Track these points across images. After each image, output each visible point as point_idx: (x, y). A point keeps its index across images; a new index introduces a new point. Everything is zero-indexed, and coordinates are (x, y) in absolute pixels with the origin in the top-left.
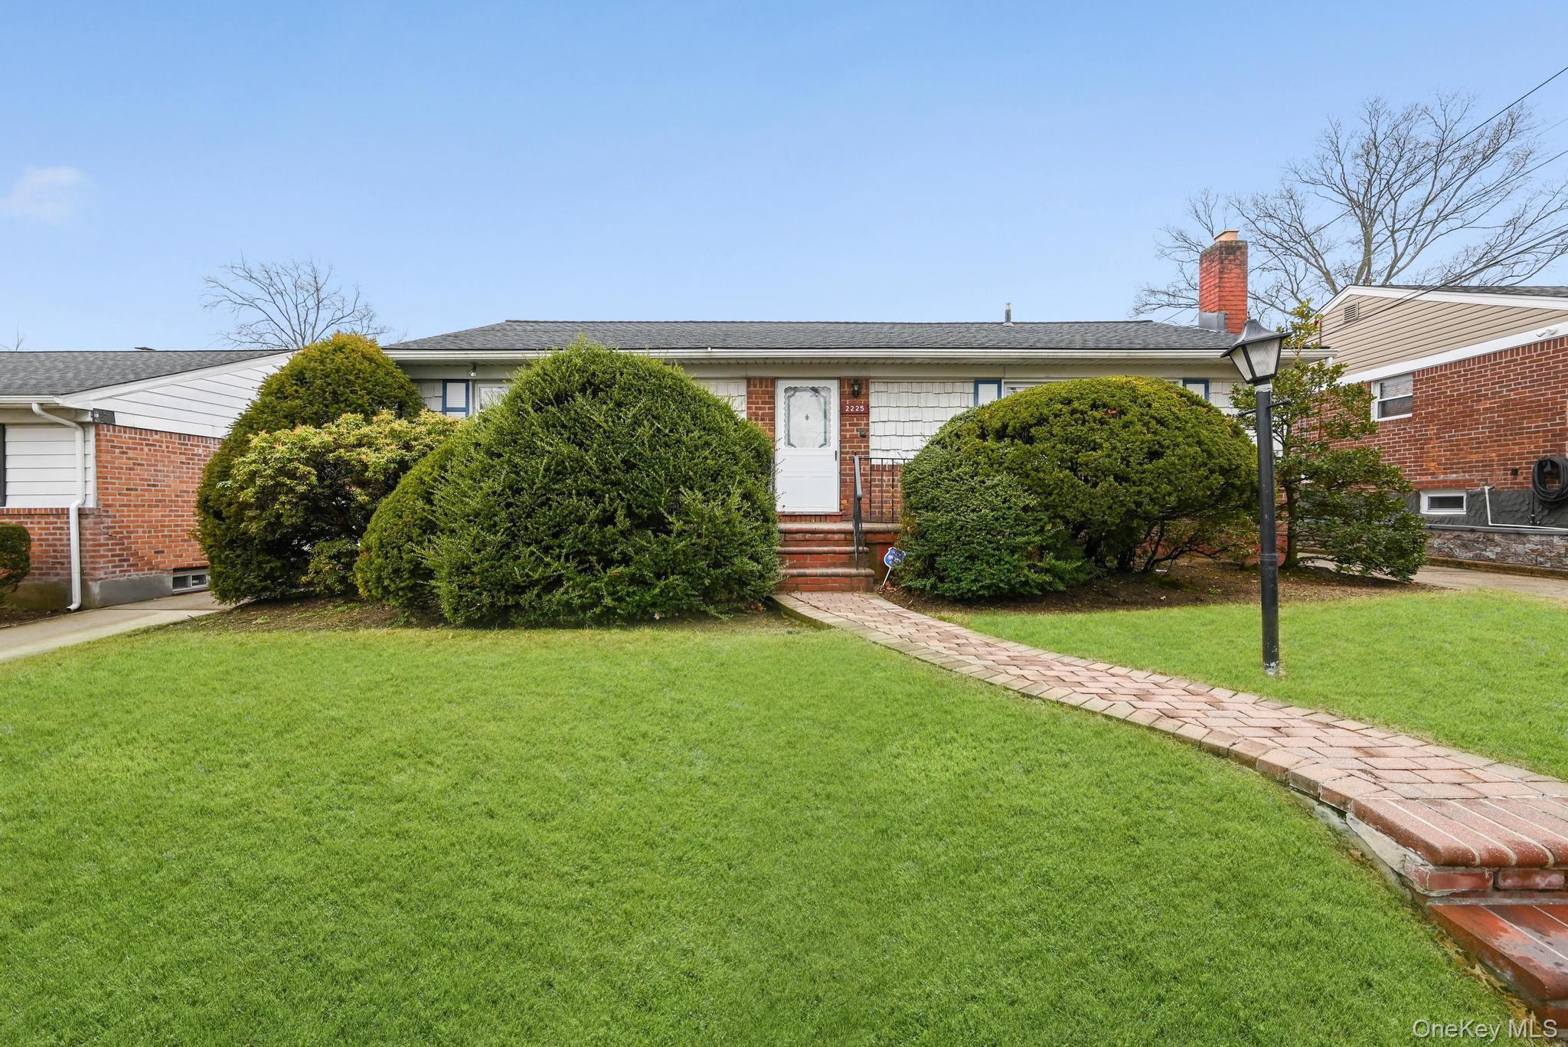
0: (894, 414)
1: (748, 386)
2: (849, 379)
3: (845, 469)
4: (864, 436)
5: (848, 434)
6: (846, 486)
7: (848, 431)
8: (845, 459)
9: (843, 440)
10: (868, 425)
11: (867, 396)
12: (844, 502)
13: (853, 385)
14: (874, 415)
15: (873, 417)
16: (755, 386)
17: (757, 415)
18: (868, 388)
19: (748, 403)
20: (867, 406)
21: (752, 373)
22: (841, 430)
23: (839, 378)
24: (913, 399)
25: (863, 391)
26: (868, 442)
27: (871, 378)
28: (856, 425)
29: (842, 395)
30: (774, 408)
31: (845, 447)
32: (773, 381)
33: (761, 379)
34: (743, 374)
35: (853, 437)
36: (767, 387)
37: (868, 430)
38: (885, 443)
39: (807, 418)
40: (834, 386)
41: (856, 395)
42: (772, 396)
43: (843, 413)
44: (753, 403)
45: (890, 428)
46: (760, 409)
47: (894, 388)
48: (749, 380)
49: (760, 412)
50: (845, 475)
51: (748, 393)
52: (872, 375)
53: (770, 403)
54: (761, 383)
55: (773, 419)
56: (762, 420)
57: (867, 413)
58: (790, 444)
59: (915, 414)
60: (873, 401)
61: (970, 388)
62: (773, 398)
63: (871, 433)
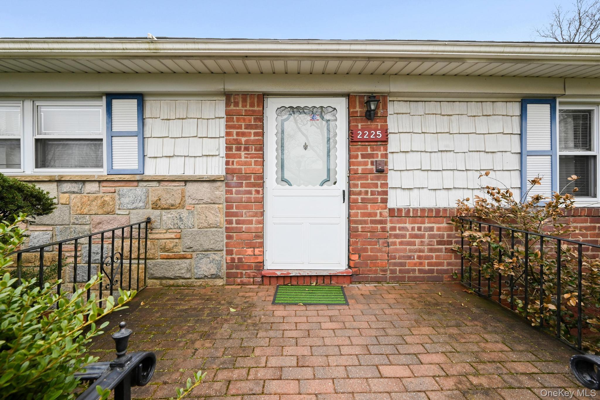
0: (418, 142)
1: (228, 104)
2: (361, 95)
3: (356, 215)
4: (381, 171)
5: (360, 169)
6: (356, 236)
7: (359, 164)
8: (356, 201)
9: (352, 176)
10: (386, 156)
11: (384, 117)
12: (355, 257)
13: (368, 103)
14: (393, 144)
15: (392, 146)
16: (236, 104)
17: (238, 142)
18: (385, 107)
19: (227, 127)
20: (385, 132)
21: (232, 87)
22: (350, 164)
23: (348, 95)
24: (442, 124)
25: (380, 112)
26: (386, 178)
27: (389, 94)
28: (371, 156)
29: (351, 116)
30: (263, 134)
31: (356, 186)
32: (262, 97)
33: (245, 95)
34: (219, 87)
35: (366, 173)
36: (252, 105)
37: (386, 163)
38: (407, 180)
39: (306, 147)
40: (341, 104)
41: (370, 116)
42: (260, 118)
43: (352, 140)
44: (234, 127)
45: (413, 160)
46: (243, 134)
47: (420, 108)
48: (228, 96)
49: (243, 139)
50: (356, 222)
51: (228, 113)
52: (393, 89)
53: (256, 127)
54: (244, 101)
55: (261, 149)
56: (247, 149)
57: (385, 141)
58: (283, 180)
59: (445, 142)
60: (392, 124)
61: (515, 109)
62: (261, 120)
63: (390, 167)
